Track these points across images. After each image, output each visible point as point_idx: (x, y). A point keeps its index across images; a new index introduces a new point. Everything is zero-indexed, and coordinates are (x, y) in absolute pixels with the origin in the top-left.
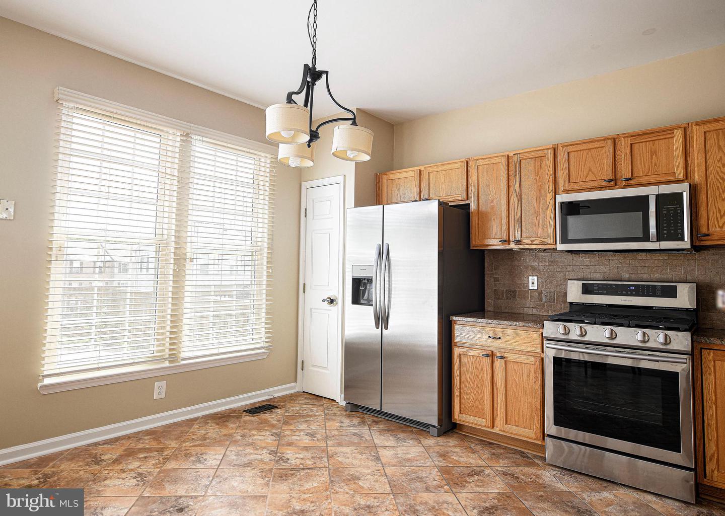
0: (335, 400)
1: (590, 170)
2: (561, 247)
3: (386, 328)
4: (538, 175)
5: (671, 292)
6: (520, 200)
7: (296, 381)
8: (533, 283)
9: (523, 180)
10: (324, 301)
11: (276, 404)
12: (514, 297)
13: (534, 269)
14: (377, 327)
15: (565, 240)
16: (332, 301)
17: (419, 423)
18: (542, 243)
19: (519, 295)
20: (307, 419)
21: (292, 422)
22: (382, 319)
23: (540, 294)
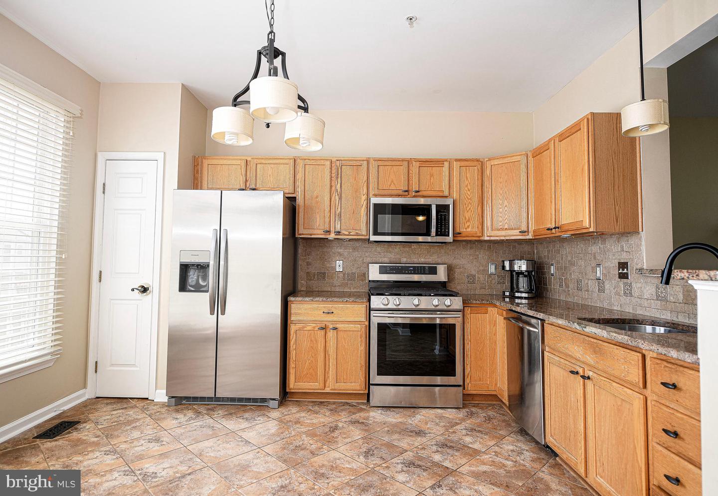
0: (148, 398)
1: (392, 181)
2: (373, 238)
3: (223, 313)
4: (355, 179)
5: (433, 271)
6: (340, 198)
7: (85, 387)
8: (339, 266)
9: (343, 182)
10: (133, 290)
11: (76, 419)
12: (324, 278)
13: (340, 254)
14: (212, 313)
15: (376, 233)
16: (144, 290)
17: (255, 400)
18: (357, 234)
19: (328, 276)
20: (134, 425)
21: (116, 433)
22: (218, 304)
23: (344, 275)
